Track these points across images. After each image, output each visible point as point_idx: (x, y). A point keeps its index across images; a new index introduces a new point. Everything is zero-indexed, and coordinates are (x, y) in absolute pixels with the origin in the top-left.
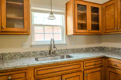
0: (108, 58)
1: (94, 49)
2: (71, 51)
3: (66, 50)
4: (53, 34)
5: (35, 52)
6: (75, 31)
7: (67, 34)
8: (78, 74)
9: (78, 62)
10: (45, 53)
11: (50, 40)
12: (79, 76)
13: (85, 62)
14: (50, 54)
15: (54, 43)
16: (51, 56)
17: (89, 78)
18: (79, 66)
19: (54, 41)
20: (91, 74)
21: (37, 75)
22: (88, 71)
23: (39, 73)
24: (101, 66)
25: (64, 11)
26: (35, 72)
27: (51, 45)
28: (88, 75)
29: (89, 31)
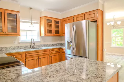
0: (62, 48)
1: (57, 44)
2: (43, 46)
3: (40, 45)
4: (32, 35)
5: (21, 47)
6: (45, 34)
7: (41, 36)
8: (47, 56)
9: (47, 50)
10: (28, 47)
11: (31, 39)
12: (47, 57)
13: (50, 50)
14: (30, 47)
15: (34, 41)
16: (32, 49)
17: (52, 58)
18: (47, 52)
19: (33, 40)
20: (53, 56)
21: (27, 56)
22: (52, 55)
23: (28, 55)
24: (59, 53)
25: (39, 22)
26: (26, 54)
27: (31, 42)
28: (52, 57)
29: (53, 34)
